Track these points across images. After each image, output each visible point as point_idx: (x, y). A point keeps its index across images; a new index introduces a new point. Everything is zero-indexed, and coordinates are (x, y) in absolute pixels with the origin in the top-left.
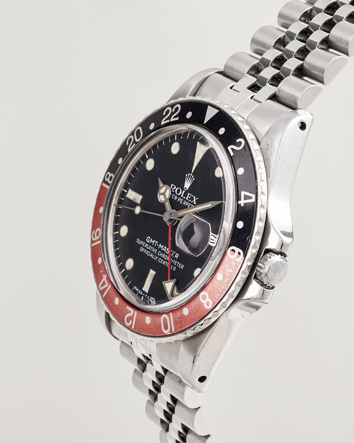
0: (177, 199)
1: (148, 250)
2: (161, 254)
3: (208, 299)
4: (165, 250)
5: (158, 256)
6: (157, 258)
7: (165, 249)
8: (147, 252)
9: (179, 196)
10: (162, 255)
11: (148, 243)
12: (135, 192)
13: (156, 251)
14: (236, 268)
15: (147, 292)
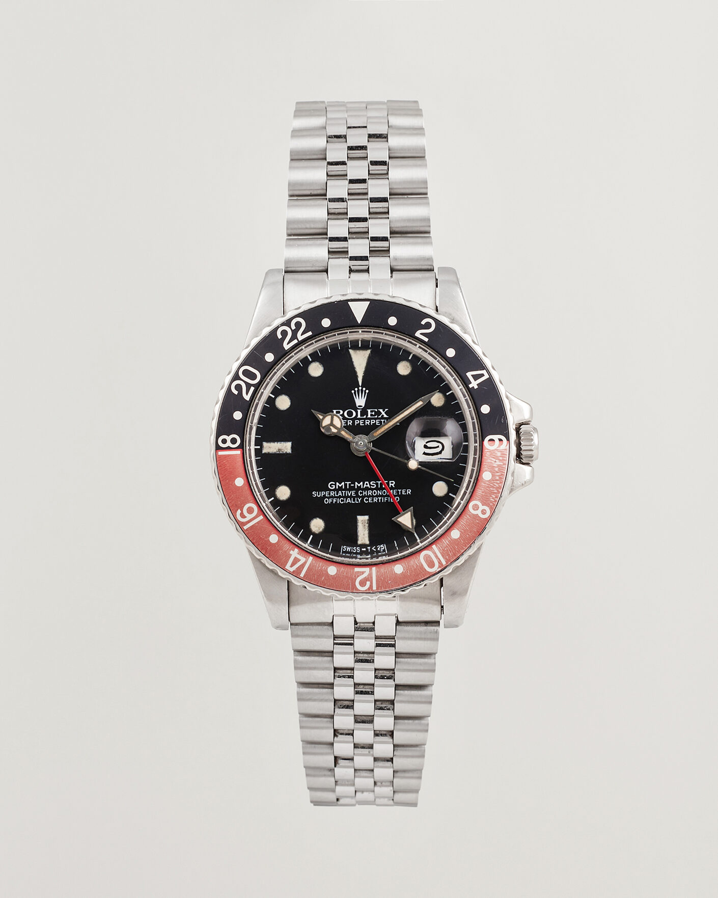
0: (353, 423)
1: (340, 497)
2: (364, 493)
3: (481, 507)
4: (368, 486)
5: (360, 497)
6: (359, 500)
7: (367, 484)
8: (339, 501)
9: (353, 420)
10: (366, 493)
11: (334, 490)
12: (276, 443)
13: (353, 493)
14: (504, 457)
15: (367, 542)
